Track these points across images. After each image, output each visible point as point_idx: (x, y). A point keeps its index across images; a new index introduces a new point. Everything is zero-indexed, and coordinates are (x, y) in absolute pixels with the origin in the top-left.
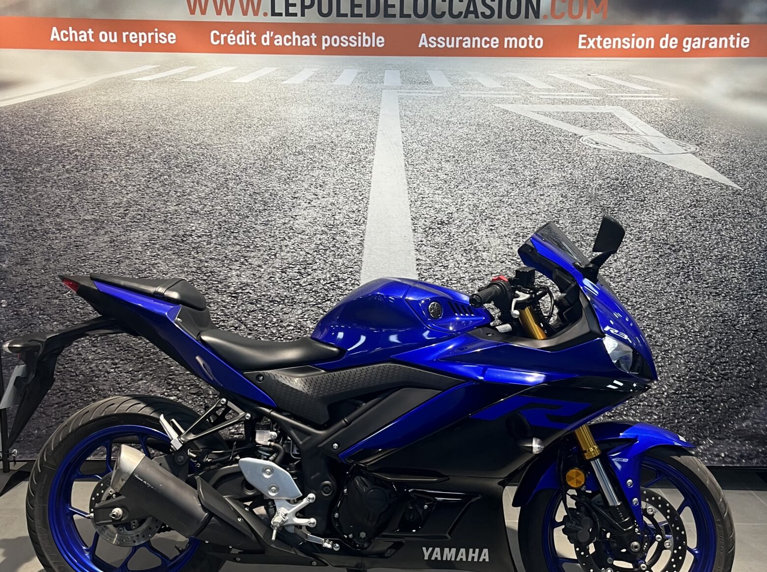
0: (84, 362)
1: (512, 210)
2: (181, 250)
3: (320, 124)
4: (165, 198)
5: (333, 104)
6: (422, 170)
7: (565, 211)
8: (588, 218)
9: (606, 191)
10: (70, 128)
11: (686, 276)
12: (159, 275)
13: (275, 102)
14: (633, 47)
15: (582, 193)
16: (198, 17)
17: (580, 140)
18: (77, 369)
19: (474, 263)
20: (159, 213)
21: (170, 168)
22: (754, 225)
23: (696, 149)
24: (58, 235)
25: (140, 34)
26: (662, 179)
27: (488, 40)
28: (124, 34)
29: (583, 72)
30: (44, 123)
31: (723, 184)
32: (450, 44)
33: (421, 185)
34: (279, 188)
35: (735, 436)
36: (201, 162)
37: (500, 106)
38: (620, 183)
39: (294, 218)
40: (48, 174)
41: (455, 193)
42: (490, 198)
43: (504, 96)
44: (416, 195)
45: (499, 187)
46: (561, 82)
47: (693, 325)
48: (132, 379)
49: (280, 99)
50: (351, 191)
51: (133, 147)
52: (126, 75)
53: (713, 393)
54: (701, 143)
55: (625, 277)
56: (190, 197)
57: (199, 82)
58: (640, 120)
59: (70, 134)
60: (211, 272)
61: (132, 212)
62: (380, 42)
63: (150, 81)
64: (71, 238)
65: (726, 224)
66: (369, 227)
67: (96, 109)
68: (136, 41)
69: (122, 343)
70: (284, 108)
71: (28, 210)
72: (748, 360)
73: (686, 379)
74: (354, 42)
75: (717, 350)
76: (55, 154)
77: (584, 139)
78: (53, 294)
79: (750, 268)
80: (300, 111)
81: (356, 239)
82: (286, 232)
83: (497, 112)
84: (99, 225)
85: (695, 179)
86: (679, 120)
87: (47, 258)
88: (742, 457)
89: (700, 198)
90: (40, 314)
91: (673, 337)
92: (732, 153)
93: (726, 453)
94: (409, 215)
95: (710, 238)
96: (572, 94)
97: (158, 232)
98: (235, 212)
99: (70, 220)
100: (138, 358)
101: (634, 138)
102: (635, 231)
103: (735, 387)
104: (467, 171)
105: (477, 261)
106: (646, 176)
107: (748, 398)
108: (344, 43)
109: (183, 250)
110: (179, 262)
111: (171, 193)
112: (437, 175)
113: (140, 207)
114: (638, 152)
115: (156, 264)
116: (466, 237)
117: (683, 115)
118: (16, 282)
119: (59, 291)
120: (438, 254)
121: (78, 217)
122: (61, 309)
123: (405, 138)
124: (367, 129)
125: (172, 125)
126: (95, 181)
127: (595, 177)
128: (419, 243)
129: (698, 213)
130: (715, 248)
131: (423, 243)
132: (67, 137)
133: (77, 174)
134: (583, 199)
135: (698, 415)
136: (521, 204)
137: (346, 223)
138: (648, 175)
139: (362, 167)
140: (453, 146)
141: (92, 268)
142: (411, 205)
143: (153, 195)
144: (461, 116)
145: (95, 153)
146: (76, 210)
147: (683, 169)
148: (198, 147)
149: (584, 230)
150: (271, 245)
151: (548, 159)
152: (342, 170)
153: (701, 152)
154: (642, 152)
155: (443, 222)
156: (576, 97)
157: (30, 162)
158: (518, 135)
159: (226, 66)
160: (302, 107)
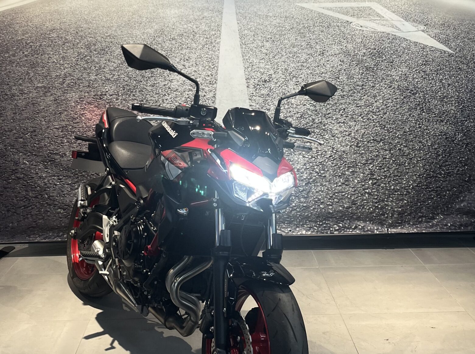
0: (40, 178)
1: (309, 71)
2: (100, 104)
3: (185, 20)
4: (88, 71)
5: (193, 7)
6: (251, 47)
7: (343, 70)
8: (357, 74)
9: (369, 57)
10: (26, 28)
11: (421, 110)
12: (86, 121)
13: (156, 7)
15: (353, 59)
17: (351, 25)
18: (36, 183)
19: (286, 106)
20: (85, 81)
21: (91, 52)
22: (463, 76)
23: (424, 28)
24: (21, 97)
26: (403, 48)
30: (10, 25)
31: (442, 50)
33: (251, 57)
35: (457, 213)
36: (111, 47)
37: (299, 4)
38: (377, 51)
39: (171, 81)
40: (13, 58)
41: (273, 62)
42: (295, 64)
44: (248, 64)
45: (300, 57)
47: (427, 141)
48: (71, 189)
49: (159, 5)
50: (206, 63)
51: (67, 39)
53: (441, 185)
54: (427, 24)
55: (382, 112)
56: (104, 70)
58: (388, 11)
59: (27, 32)
61: (68, 81)
64: (29, 99)
65: (445, 76)
66: (219, 85)
67: (42, 15)
69: (65, 165)
70: (162, 11)
71: (2, 82)
72: (463, 163)
73: (424, 177)
75: (443, 157)
76: (18, 45)
77: (353, 24)
78: (19, 135)
79: (462, 104)
80: (173, 12)
81: (211, 94)
82: (166, 91)
83: (298, 9)
84: (46, 90)
85: (424, 47)
86: (412, 10)
87: (15, 112)
88: (461, 225)
89: (428, 59)
90: (11, 149)
91: (415, 150)
92: (447, 30)
93: (451, 223)
94: (244, 76)
95: (435, 85)
97: (85, 93)
98: (133, 79)
99: (28, 87)
100: (74, 175)
101: (385, 22)
102: (388, 82)
103: (455, 181)
104: (280, 47)
105: (288, 105)
106: (393, 46)
107: (464, 188)
111: (93, 68)
112: (261, 50)
113: (72, 77)
114: (388, 32)
115: (84, 114)
116: (281, 90)
117: (415, 7)
119: (23, 133)
120: (264, 102)
121: (34, 85)
122: (24, 145)
123: (240, 27)
124: (215, 22)
125: (92, 24)
126: (44, 61)
127: (361, 48)
128: (251, 94)
129: (428, 69)
130: (439, 91)
131: (254, 94)
132: (25, 34)
133: (32, 57)
134: (354, 62)
135: (432, 200)
136: (315, 67)
137: (204, 84)
138: (395, 45)
139: (213, 47)
140: (270, 31)
141: (43, 118)
142: (245, 70)
143: (80, 69)
144: (275, 12)
145: (43, 44)
146: (32, 81)
147: (417, 41)
148: (108, 37)
149: (355, 83)
150: (157, 99)
151: (331, 38)
152: (201, 49)
153: (427, 30)
154: (390, 31)
155: (266, 81)
157: (2, 51)
158: (311, 23)
160: (174, 10)
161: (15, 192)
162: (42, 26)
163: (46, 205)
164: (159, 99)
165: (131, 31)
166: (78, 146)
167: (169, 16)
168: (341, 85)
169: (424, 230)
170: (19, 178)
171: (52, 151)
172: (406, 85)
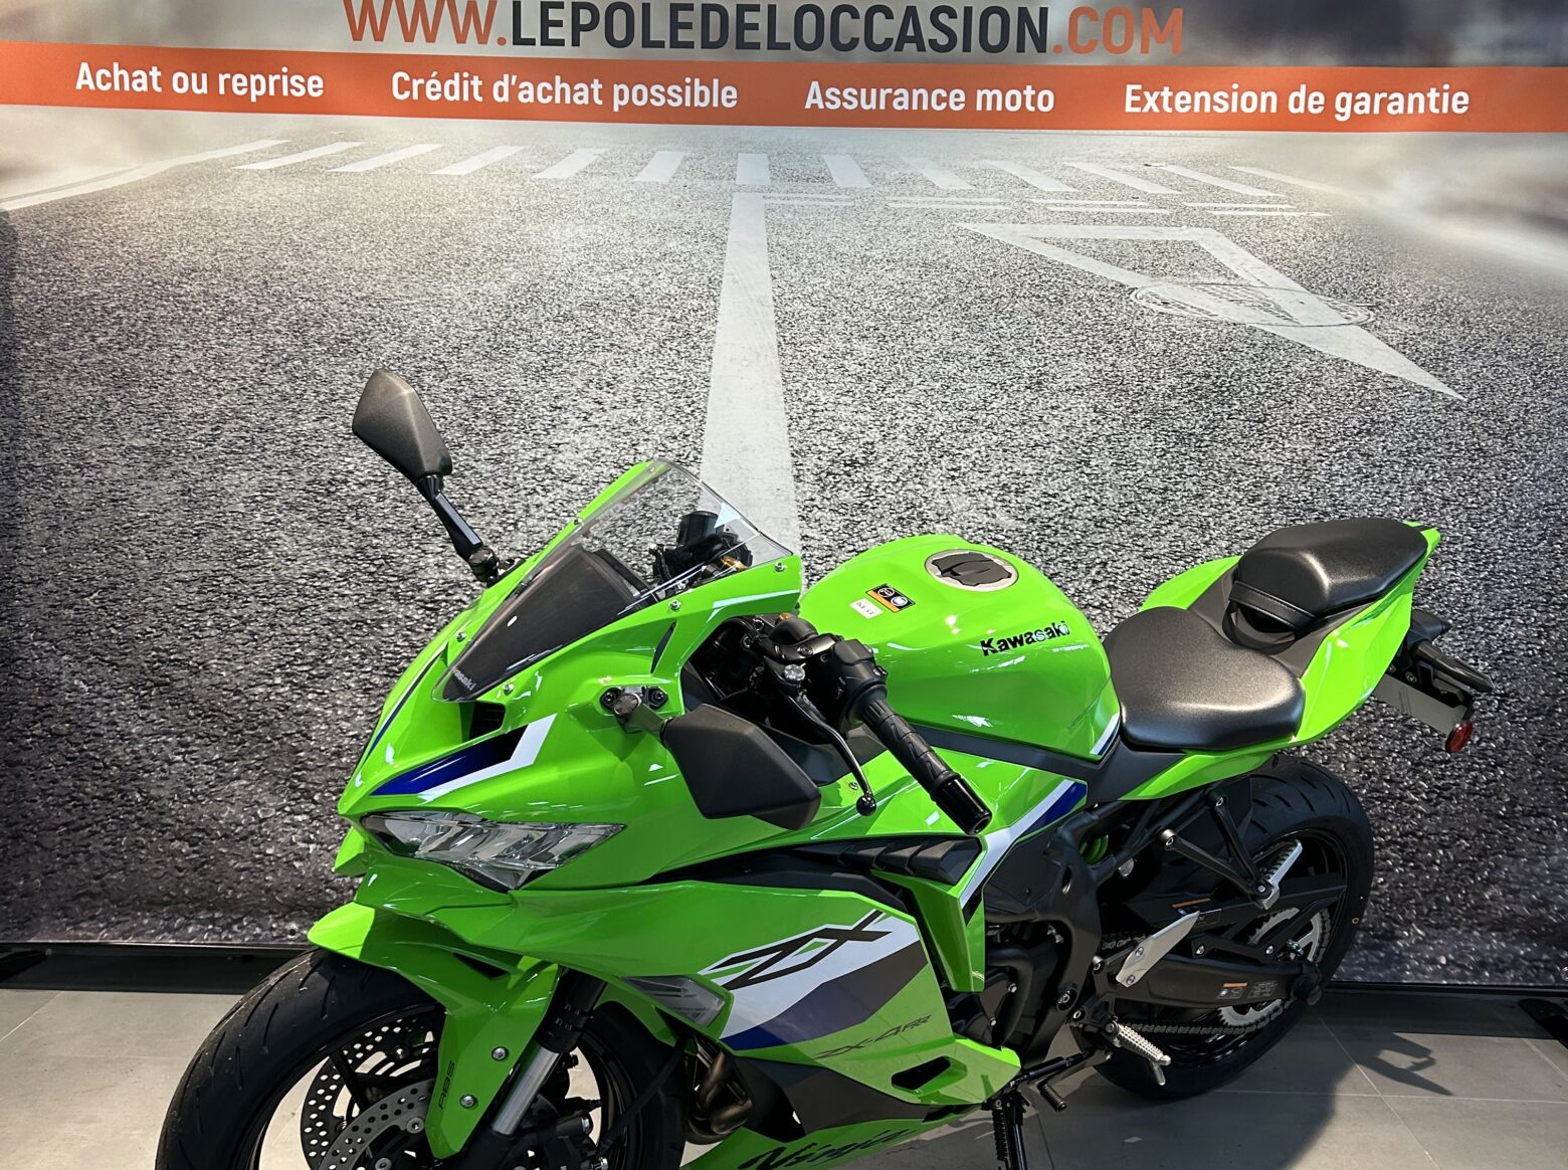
0: (121, 738)
1: (995, 438)
2: (325, 511)
3: (608, 259)
4: (295, 406)
5: (634, 221)
6: (812, 354)
7: (1102, 440)
8: (1149, 455)
9: (1186, 400)
10: (108, 261)
12: (279, 562)
13: (518, 214)
14: (1234, 109)
15: (1136, 405)
16: (368, 45)
17: (1132, 297)
18: (107, 754)
20: (281, 436)
21: (306, 344)
22: (1491, 474)
23: (1369, 316)
24: (77, 477)
25: (253, 78)
26: (1300, 377)
27: (944, 94)
28: (222, 78)
29: (1136, 160)
30: (57, 252)
31: (1425, 388)
32: (868, 102)
33: (810, 385)
34: (524, 388)
35: (1470, 922)
36: (369, 333)
37: (969, 226)
38: (1214, 384)
39: (555, 449)
40: (60, 354)
41: (878, 402)
42: (950, 413)
43: (978, 207)
44: (801, 405)
45: (967, 391)
46: (1090, 179)
48: (218, 777)
49: (528, 208)
50: (669, 396)
51: (233, 302)
52: (223, 159)
53: (1420, 828)
54: (1378, 305)
56: (346, 404)
57: (368, 173)
58: (1253, 258)
59: (109, 274)
60: (384, 557)
61: (228, 434)
62: (729, 97)
63: (271, 170)
64: (103, 484)
65: (1434, 472)
67: (160, 224)
68: (244, 91)
69: (202, 701)
70: (537, 228)
71: (19, 426)
72: (1491, 757)
73: (1362, 795)
74: (674, 97)
75: (1424, 735)
76: (77, 314)
77: (1139, 295)
78: (63, 597)
79: (1486, 564)
80: (569, 233)
82: (539, 478)
83: (963, 239)
84: (160, 459)
85: (1368, 377)
86: (1331, 257)
87: (55, 523)
88: (1483, 965)
89: (1379, 416)
90: (35, 640)
92: (1441, 326)
93: (1451, 956)
94: (787, 445)
95: (1401, 500)
96: (1114, 203)
97: (279, 474)
99: (102, 447)
100: (232, 733)
101: (1240, 293)
102: (1246, 483)
103: (1466, 815)
104: (902, 357)
106: (1267, 371)
107: (1494, 839)
108: (658, 100)
109: (329, 511)
110: (318, 535)
111: (307, 395)
112: (843, 366)
113: (243, 423)
114: (1250, 322)
115: (274, 539)
116: (901, 493)
117: (1340, 247)
120: (846, 527)
121: (120, 442)
122: (79, 629)
123: (778, 291)
124: (701, 271)
125: (313, 259)
126: (156, 369)
127: (1162, 371)
128: (807, 503)
129: (1376, 446)
131: (815, 503)
132: (102, 279)
133: (120, 354)
134: (1138, 416)
135: (1390, 874)
136: (1013, 426)
138: (1271, 368)
139: (693, 347)
140: (874, 307)
141: (142, 545)
142: (790, 425)
143: (270, 398)
144: (890, 247)
145: (157, 313)
146: (115, 428)
147: (1343, 356)
148: (363, 303)
149: (1140, 481)
150: (507, 502)
151: (1066, 335)
152: (653, 354)
153: (1378, 323)
154: (1258, 321)
155: (856, 461)
156: (1122, 210)
157: (27, 330)
158: (1005, 285)
159: (422, 143)
160: (573, 226)
161: (42, 778)
162: (157, 257)
163: (136, 825)
164: (515, 502)
165: (435, 286)
166: (249, 641)
167: (556, 243)
168: (1095, 485)
169: (1361, 974)
170: (56, 735)
171: (164, 654)
172: (1305, 494)
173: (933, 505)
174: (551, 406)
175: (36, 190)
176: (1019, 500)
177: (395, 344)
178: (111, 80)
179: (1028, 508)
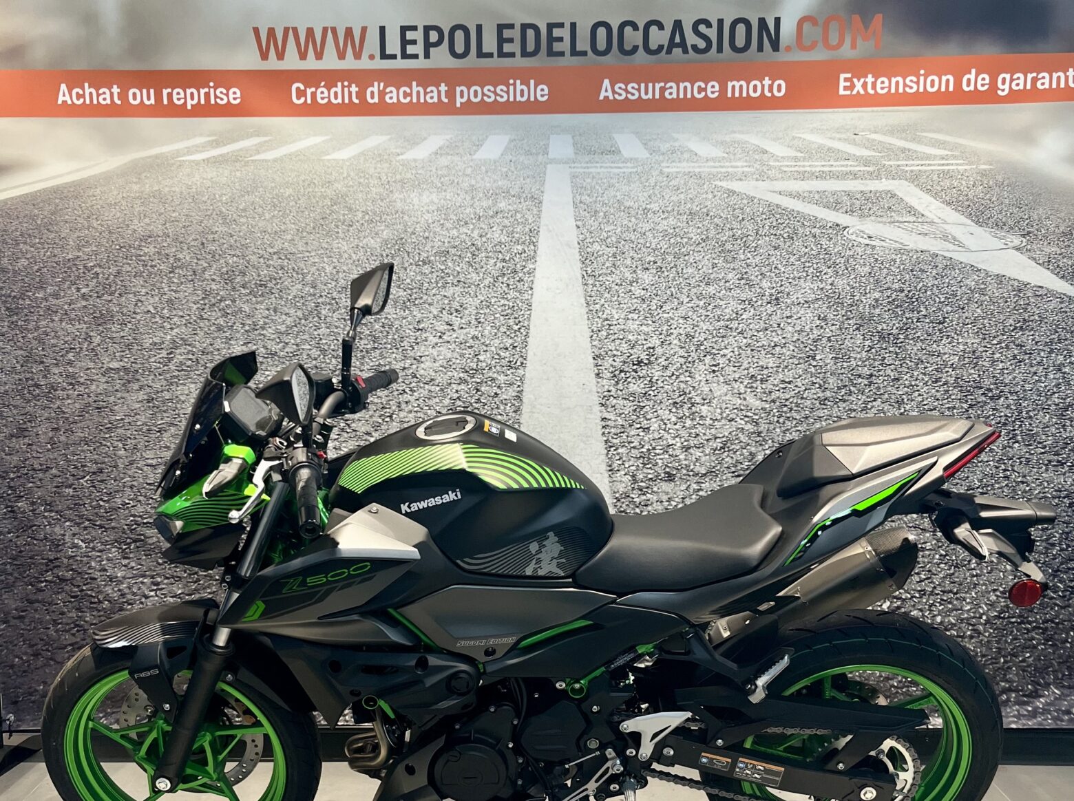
0: (111, 581)
1: (745, 341)
3: (454, 218)
4: (227, 334)
5: (473, 188)
6: (607, 283)
7: (824, 340)
8: (859, 350)
9: (886, 309)
10: (86, 232)
11: (1011, 436)
13: (387, 187)
14: (921, 90)
15: (849, 313)
16: (273, 64)
17: (845, 233)
18: (100, 592)
19: (688, 423)
21: (234, 289)
23: (1022, 242)
24: (71, 392)
25: (189, 91)
26: (970, 289)
27: (703, 86)
28: (165, 92)
29: (847, 130)
30: (48, 226)
31: (1064, 294)
32: (646, 93)
33: (606, 306)
34: (395, 316)
36: (280, 279)
37: (724, 184)
38: (907, 296)
39: (418, 360)
40: (55, 302)
41: (657, 317)
42: (711, 323)
43: (730, 170)
44: (600, 321)
45: (723, 307)
46: (813, 145)
49: (395, 182)
50: (502, 318)
51: (179, 260)
52: (168, 152)
53: (1057, 617)
54: (1029, 233)
56: (264, 332)
57: (275, 160)
58: (935, 201)
59: (88, 242)
61: (179, 357)
62: (542, 93)
63: (204, 160)
64: (90, 397)
66: (532, 371)
67: (124, 203)
68: (182, 101)
70: (402, 196)
71: (27, 356)
74: (502, 94)
76: (65, 272)
77: (850, 232)
78: (64, 480)
80: (425, 198)
81: (511, 390)
82: (407, 382)
83: (719, 194)
84: (130, 377)
85: (1021, 287)
86: (994, 199)
87: (56, 426)
90: (45, 510)
94: (590, 351)
95: (1046, 378)
96: (830, 163)
99: (88, 369)
100: (190, 575)
101: (926, 228)
102: (930, 369)
104: (675, 283)
105: (692, 420)
106: (946, 285)
108: (489, 97)
111: (238, 326)
112: (630, 291)
113: (190, 348)
114: (933, 249)
116: (675, 384)
117: (1001, 191)
118: (11, 463)
119: (74, 475)
120: (635, 410)
121: (100, 365)
122: (77, 504)
123: (581, 236)
124: (524, 224)
125: (237, 225)
126: (125, 310)
127: (868, 288)
128: (606, 393)
129: (1027, 339)
130: (1054, 393)
131: (611, 393)
132: (83, 245)
133: (98, 300)
134: (850, 322)
135: (1034, 651)
136: (758, 331)
137: (495, 367)
138: (949, 283)
139: (519, 281)
140: (653, 246)
141: (120, 440)
142: (592, 337)
143: (209, 329)
144: (665, 201)
145: (124, 269)
146: (96, 355)
147: (1002, 273)
148: (275, 257)
149: (853, 370)
151: (797, 263)
152: (489, 287)
153: (1029, 247)
154: (939, 248)
155: (641, 362)
156: (837, 169)
157: (30, 285)
158: (750, 227)
159: (315, 135)
160: (428, 193)
161: (54, 612)
164: (390, 400)
165: (327, 242)
168: (819, 373)
170: (63, 580)
171: (139, 519)
172: (974, 376)
173: (699, 392)
174: (415, 328)
175: (30, 181)
176: (764, 386)
177: (300, 286)
178: (83, 96)
179: (770, 392)
